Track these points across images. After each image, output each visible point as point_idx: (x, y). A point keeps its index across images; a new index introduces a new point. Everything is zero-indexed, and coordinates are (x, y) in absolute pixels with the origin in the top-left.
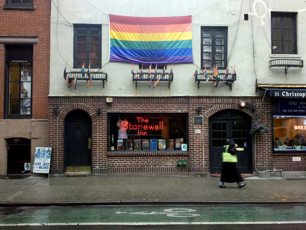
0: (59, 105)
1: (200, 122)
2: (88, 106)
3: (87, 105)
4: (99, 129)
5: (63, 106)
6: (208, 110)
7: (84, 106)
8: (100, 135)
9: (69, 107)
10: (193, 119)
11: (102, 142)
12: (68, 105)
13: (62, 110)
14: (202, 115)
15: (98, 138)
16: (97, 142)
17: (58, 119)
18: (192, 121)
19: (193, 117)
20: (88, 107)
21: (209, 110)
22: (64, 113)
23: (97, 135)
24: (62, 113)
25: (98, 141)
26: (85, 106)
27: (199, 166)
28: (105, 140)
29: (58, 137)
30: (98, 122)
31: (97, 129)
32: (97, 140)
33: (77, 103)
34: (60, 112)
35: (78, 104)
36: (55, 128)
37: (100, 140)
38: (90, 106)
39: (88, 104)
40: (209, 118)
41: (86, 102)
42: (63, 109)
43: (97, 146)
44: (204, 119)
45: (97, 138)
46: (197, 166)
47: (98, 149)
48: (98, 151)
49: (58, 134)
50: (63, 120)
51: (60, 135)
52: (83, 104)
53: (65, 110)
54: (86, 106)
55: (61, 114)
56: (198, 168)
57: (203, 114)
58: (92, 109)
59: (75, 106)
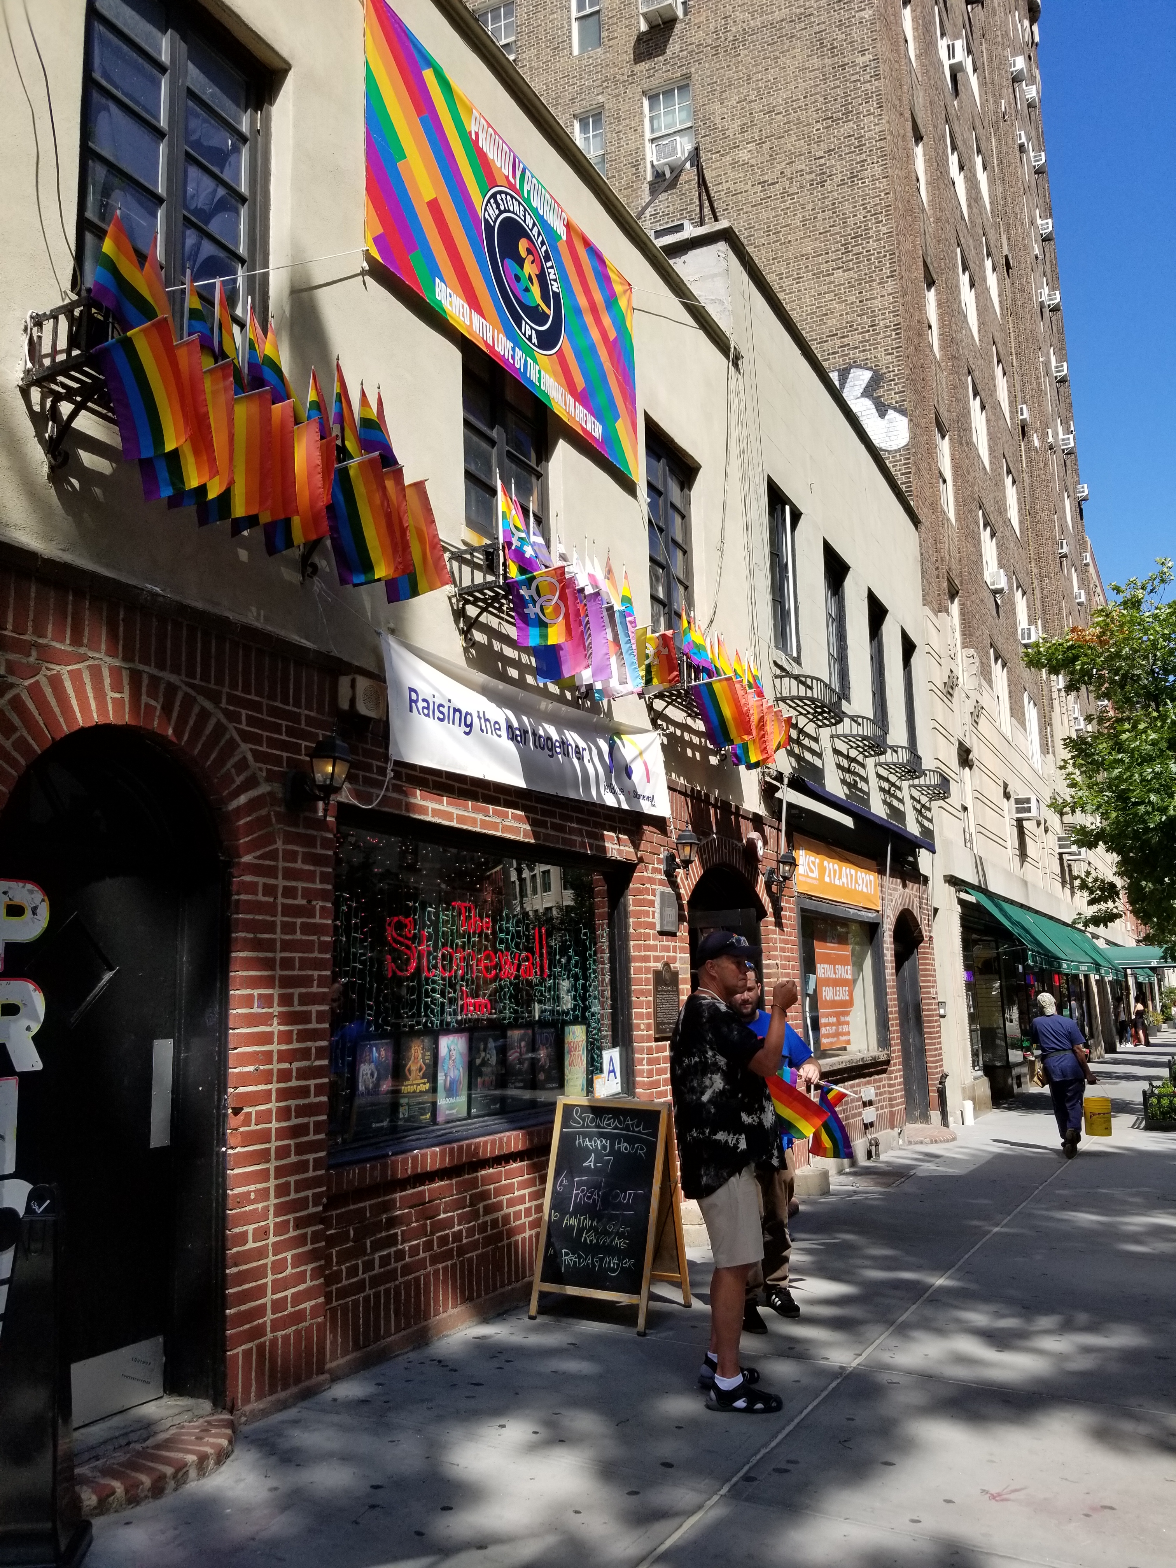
1: (672, 922)
3: (208, 705)
4: (284, 946)
8: (290, 999)
11: (299, 1072)
15: (275, 1028)
16: (268, 1075)
19: (653, 893)
23: (270, 999)
25: (274, 1066)
26: (196, 710)
30: (281, 882)
31: (272, 945)
32: (269, 1058)
35: (136, 678)
38: (228, 714)
41: (205, 677)
43: (267, 1117)
45: (269, 1037)
47: (274, 1146)
48: (272, 1165)
54: (204, 717)
57: (675, 879)
58: (245, 748)
59: (117, 686)
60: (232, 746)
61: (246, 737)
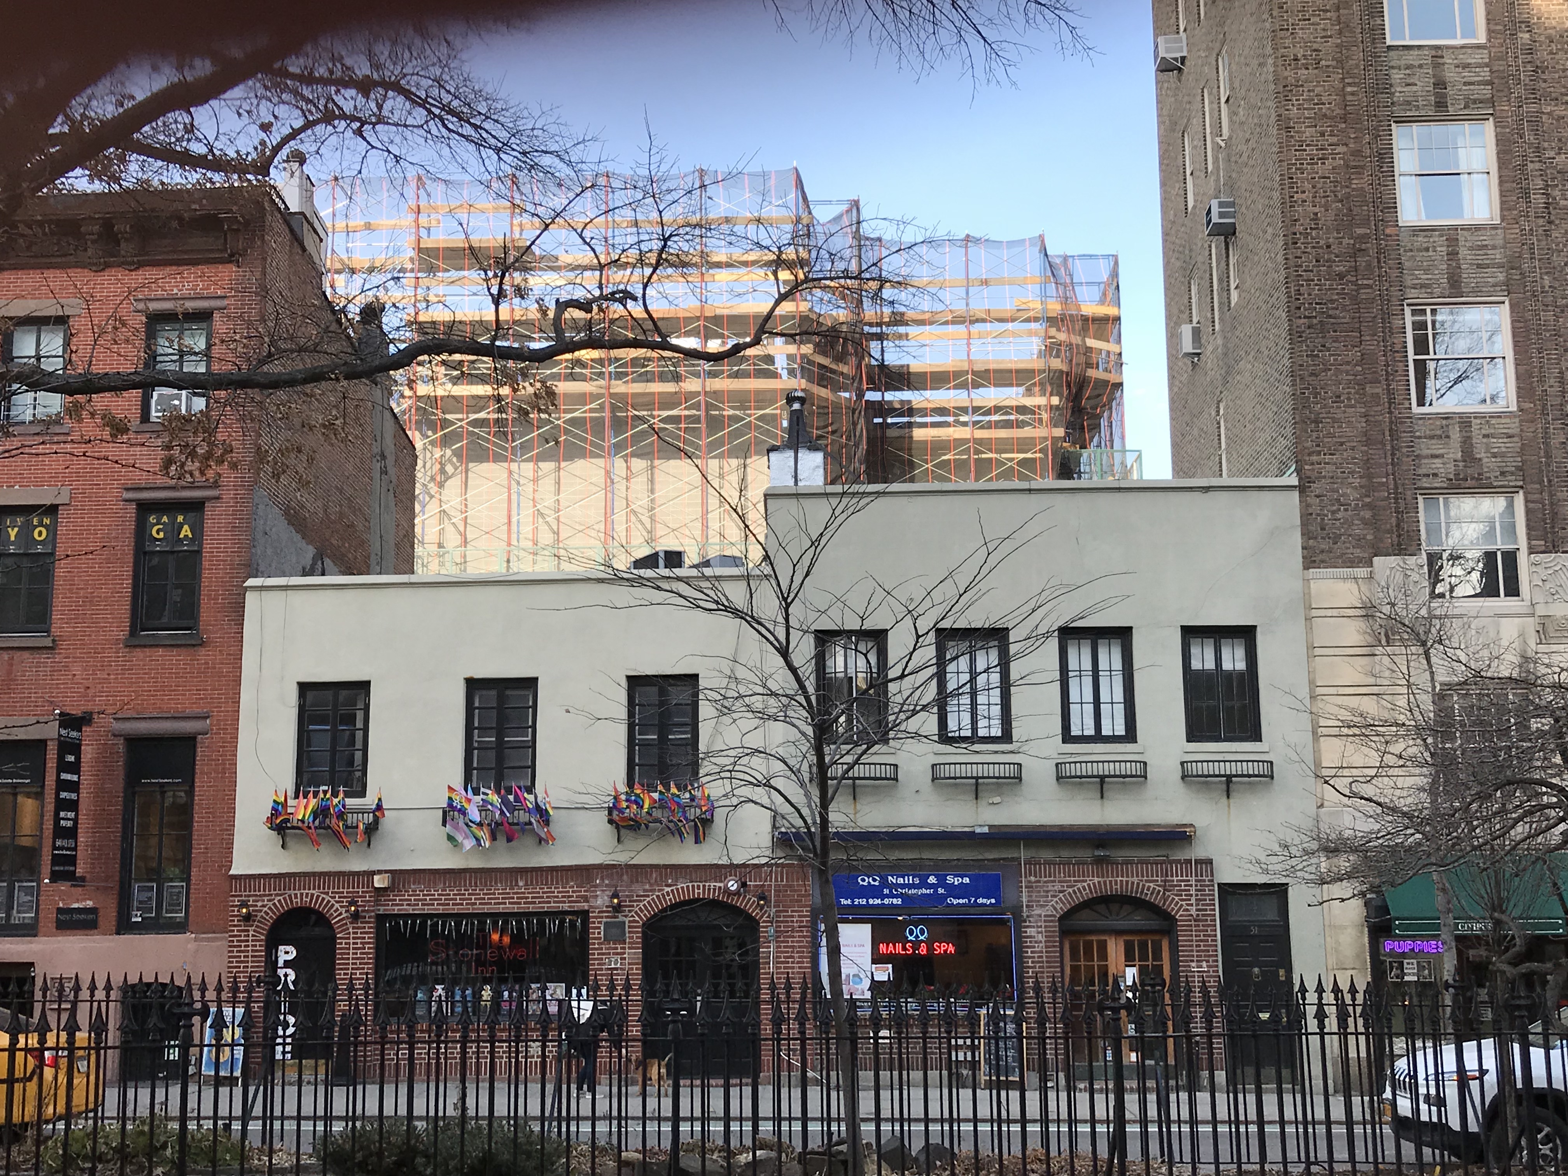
0: (256, 896)
1: (618, 936)
2: (327, 898)
3: (324, 896)
5: (266, 898)
6: (640, 901)
7: (318, 897)
8: (356, 973)
9: (279, 901)
10: (599, 928)
12: (277, 895)
13: (262, 910)
14: (626, 916)
17: (251, 933)
18: (599, 933)
19: (600, 923)
20: (329, 902)
21: (645, 902)
22: (268, 918)
24: (262, 917)
26: (321, 898)
30: (351, 941)
33: (299, 889)
34: (256, 916)
35: (302, 894)
36: (245, 957)
38: (332, 897)
39: (327, 893)
40: (644, 924)
41: (323, 888)
42: (264, 906)
44: (629, 927)
50: (262, 934)
52: (313, 892)
53: (270, 908)
54: (323, 899)
55: (259, 921)
57: (627, 913)
58: (337, 905)
59: (296, 897)
60: (333, 905)
61: (337, 902)
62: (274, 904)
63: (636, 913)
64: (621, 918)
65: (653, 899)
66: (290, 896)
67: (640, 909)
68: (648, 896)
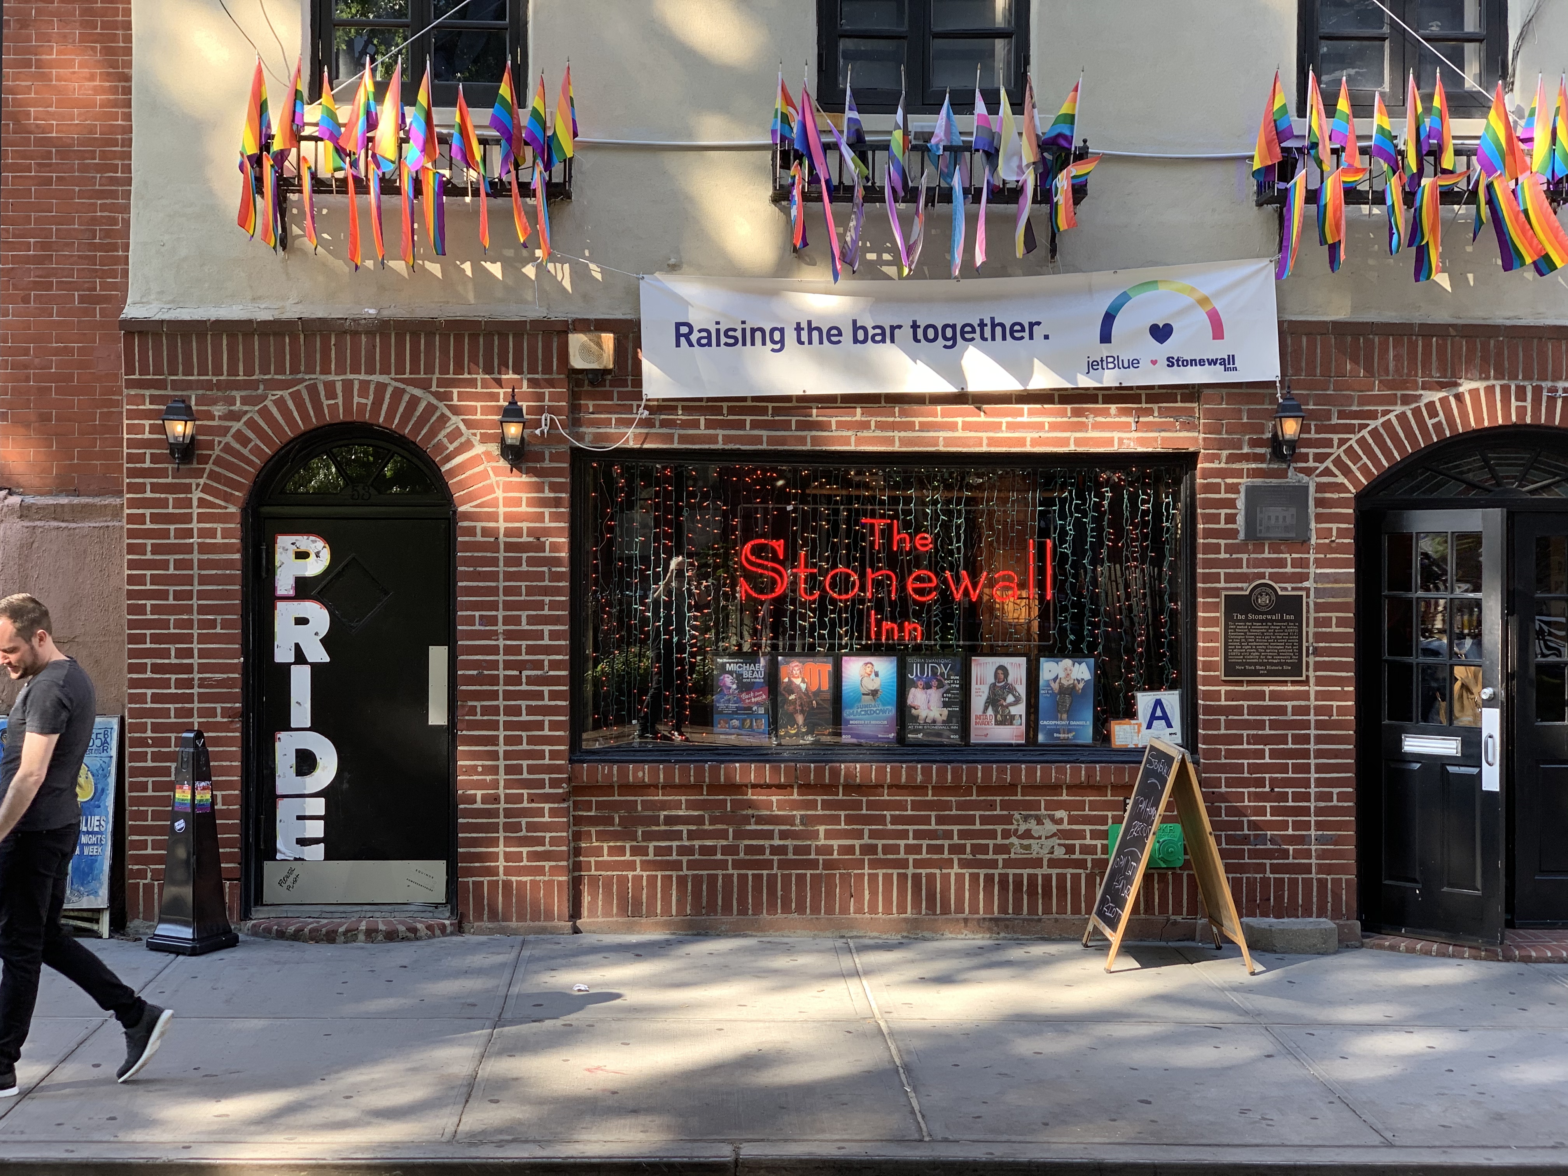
0: (209, 385)
1: (1287, 529)
2: (425, 397)
3: (418, 392)
4: (508, 576)
5: (238, 395)
6: (1350, 429)
7: (398, 394)
8: (517, 620)
9: (280, 403)
10: (1231, 503)
11: (531, 681)
12: (272, 386)
13: (228, 429)
14: (1308, 472)
15: (501, 643)
16: (494, 680)
17: (196, 495)
18: (1231, 519)
19: (1233, 489)
20: (430, 409)
21: (1365, 433)
22: (245, 452)
23: (493, 621)
24: (227, 449)
25: (502, 673)
26: (406, 398)
27: (1275, 869)
28: (554, 665)
29: (202, 639)
31: (494, 576)
32: (494, 665)
33: (341, 370)
34: (210, 445)
35: (348, 385)
36: (179, 564)
37: (521, 666)
38: (438, 396)
39: (425, 385)
40: (1359, 497)
41: (415, 370)
42: (234, 416)
43: (495, 710)
44: (1319, 503)
45: (495, 650)
46: (1261, 868)
47: (502, 734)
48: (502, 748)
49: (202, 610)
50: (235, 502)
51: (212, 624)
52: (383, 379)
53: (251, 424)
54: (414, 401)
55: (219, 462)
56: (1265, 881)
57: (1311, 464)
58: (456, 419)
59: (331, 395)
60: (443, 421)
61: (459, 410)
62: (265, 413)
63: (1338, 462)
64: (1293, 477)
65: (1387, 425)
66: (313, 390)
67: (1350, 451)
68: (1373, 415)
